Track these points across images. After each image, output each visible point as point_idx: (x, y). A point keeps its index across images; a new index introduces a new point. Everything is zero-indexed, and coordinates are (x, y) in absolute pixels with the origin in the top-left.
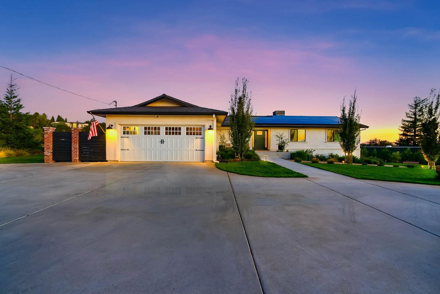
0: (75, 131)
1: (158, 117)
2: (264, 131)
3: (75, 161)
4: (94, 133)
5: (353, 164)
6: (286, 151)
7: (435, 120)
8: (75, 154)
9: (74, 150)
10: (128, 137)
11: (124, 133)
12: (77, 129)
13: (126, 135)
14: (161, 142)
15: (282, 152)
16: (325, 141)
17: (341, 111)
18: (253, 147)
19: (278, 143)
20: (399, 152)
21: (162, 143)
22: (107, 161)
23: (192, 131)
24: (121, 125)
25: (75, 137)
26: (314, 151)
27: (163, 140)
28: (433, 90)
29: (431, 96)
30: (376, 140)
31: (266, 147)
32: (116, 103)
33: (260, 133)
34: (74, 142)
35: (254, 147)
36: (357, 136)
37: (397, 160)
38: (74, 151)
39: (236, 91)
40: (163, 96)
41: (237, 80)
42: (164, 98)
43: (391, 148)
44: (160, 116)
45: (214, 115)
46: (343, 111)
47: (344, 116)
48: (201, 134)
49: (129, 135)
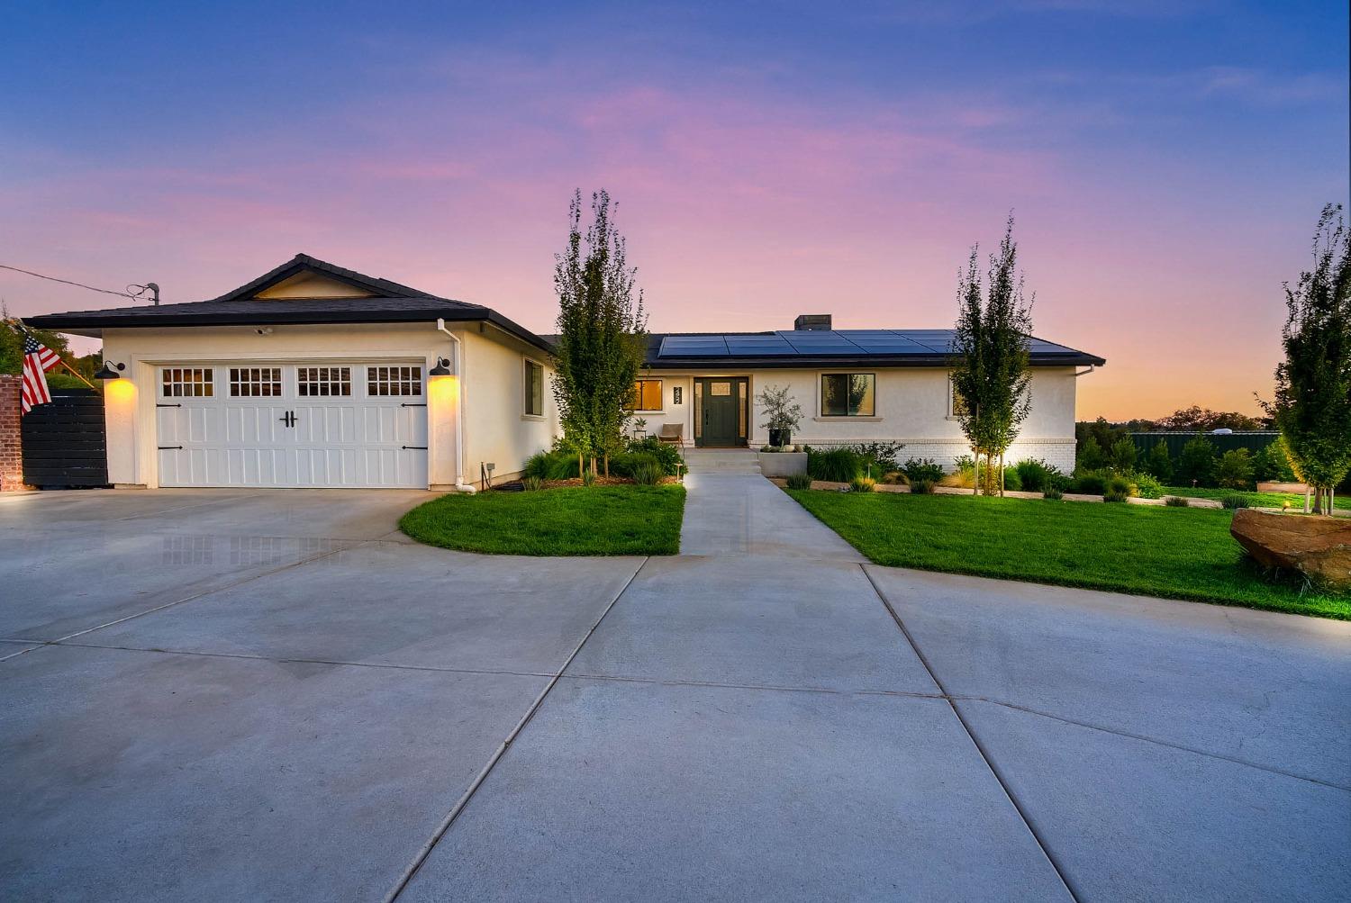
0: (5, 385)
1: (260, 332)
2: (734, 381)
3: (11, 488)
4: (36, 390)
5: (1007, 494)
6: (792, 448)
7: (1336, 323)
8: (7, 464)
9: (6, 450)
10: (179, 406)
11: (167, 392)
12: (11, 381)
13: (173, 399)
14: (287, 420)
15: (778, 451)
16: (945, 414)
17: (964, 301)
18: (699, 436)
19: (769, 421)
20: (1245, 450)
21: (287, 426)
22: (112, 486)
23: (400, 381)
24: (155, 364)
25: (7, 408)
26: (901, 447)
27: (292, 413)
28: (1334, 207)
29: (1323, 233)
30: (1196, 411)
31: (743, 435)
32: (157, 292)
33: (720, 389)
34: (6, 422)
35: (702, 434)
36: (1019, 390)
37: (1237, 476)
38: (6, 455)
39: (575, 238)
40: (298, 262)
41: (575, 198)
42: (303, 268)
43: (1230, 435)
44: (269, 328)
45: (441, 322)
46: (973, 299)
47: (974, 317)
48: (417, 392)
49: (182, 399)
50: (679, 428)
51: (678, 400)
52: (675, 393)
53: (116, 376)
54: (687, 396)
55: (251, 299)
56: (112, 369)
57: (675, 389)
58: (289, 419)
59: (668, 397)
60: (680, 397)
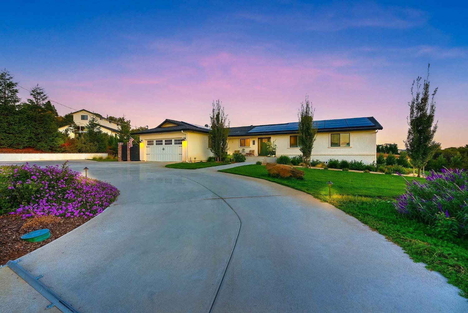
2: (268, 138)
3: (128, 161)
8: (128, 156)
13: (148, 146)
16: (328, 147)
18: (260, 153)
22: (140, 161)
23: (179, 142)
24: (146, 140)
32: (148, 127)
33: (265, 141)
39: (214, 110)
40: (166, 120)
41: (213, 102)
44: (160, 133)
45: (182, 131)
48: (181, 144)
49: (150, 146)
50: (253, 151)
51: (254, 144)
52: (253, 142)
53: (141, 142)
54: (256, 143)
55: (160, 127)
56: (141, 141)
57: (253, 141)
58: (163, 149)
59: (251, 143)
60: (255, 143)
